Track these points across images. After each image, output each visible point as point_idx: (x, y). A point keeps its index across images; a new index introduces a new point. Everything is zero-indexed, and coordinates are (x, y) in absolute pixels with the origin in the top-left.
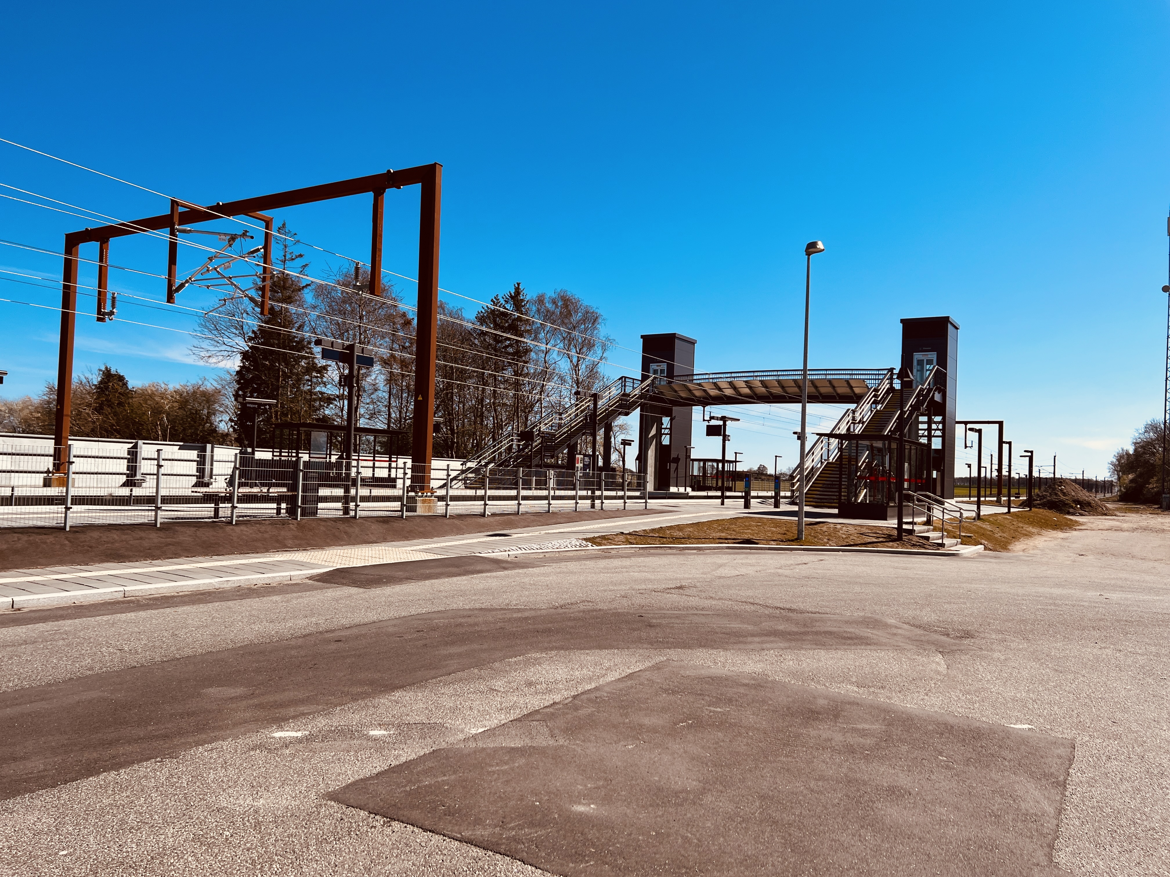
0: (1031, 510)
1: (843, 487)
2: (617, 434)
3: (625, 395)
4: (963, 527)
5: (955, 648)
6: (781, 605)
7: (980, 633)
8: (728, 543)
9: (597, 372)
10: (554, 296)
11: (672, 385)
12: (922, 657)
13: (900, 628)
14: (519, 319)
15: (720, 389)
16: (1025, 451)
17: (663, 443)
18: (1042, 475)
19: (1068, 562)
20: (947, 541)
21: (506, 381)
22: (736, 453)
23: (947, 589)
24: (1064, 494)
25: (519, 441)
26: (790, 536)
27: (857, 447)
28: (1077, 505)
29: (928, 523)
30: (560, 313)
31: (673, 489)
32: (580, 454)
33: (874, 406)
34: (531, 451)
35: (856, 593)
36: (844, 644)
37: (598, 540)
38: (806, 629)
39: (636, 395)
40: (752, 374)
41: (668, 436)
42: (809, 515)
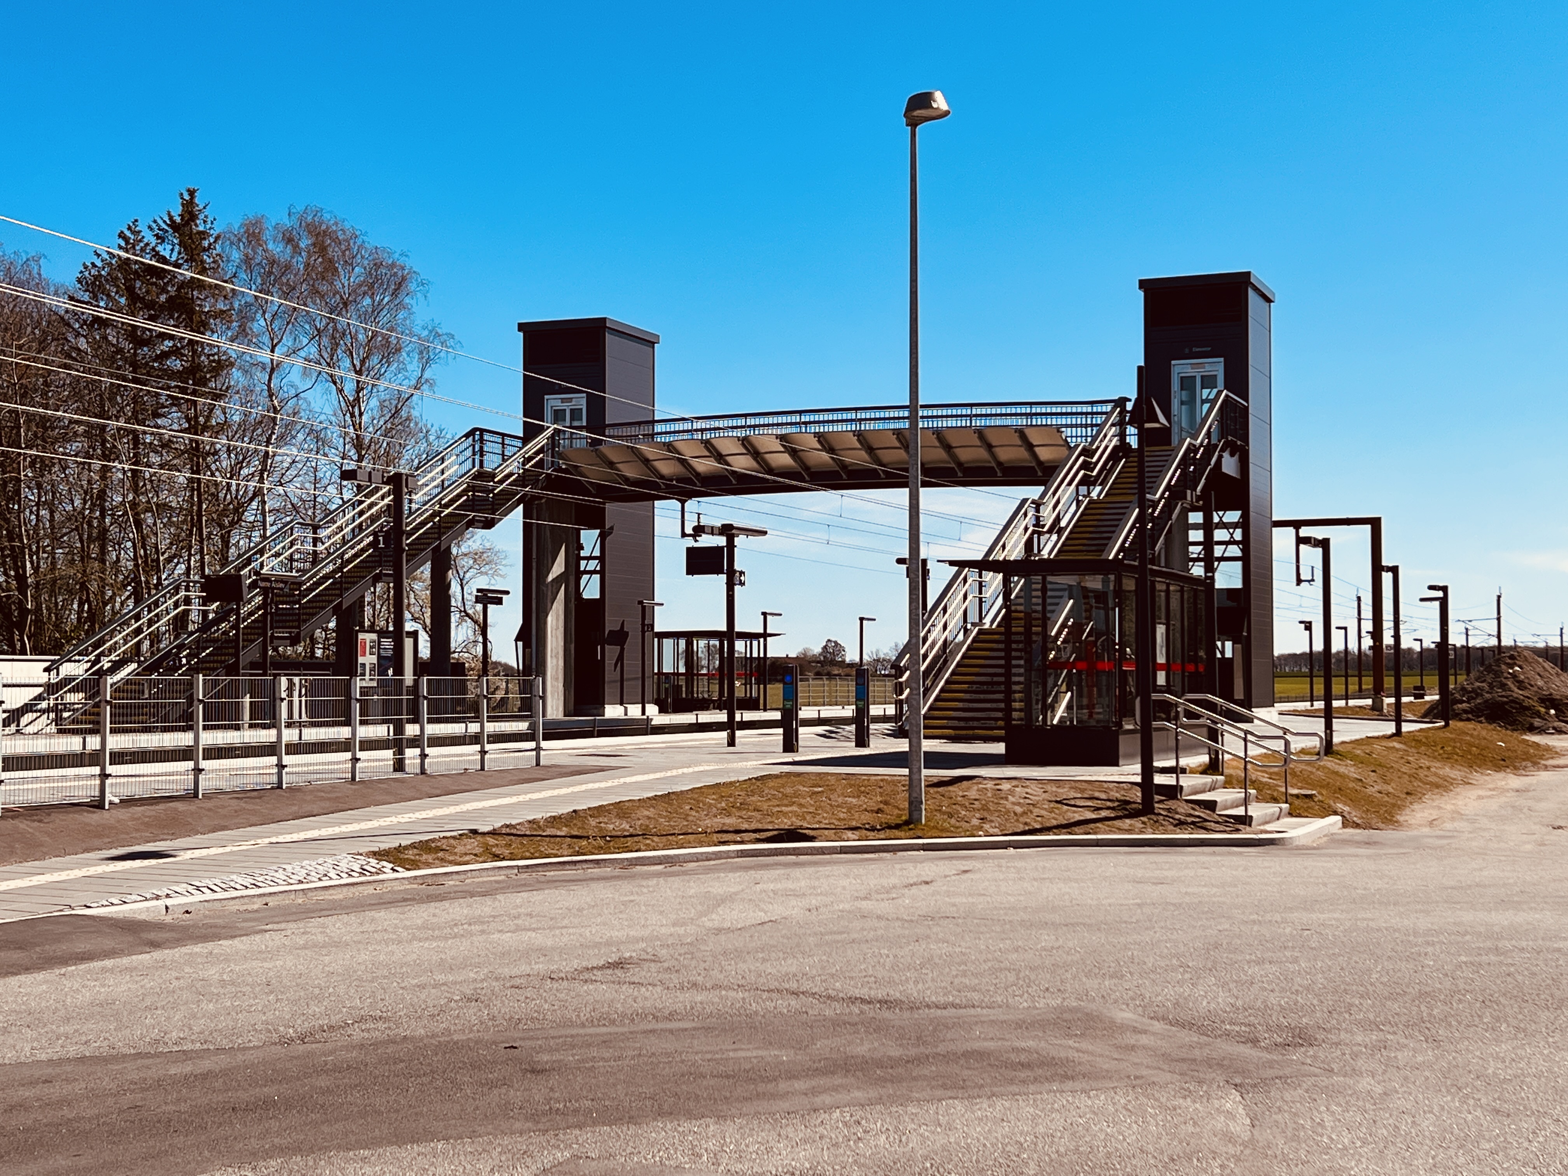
0: (1447, 725)
1: (1015, 688)
2: (468, 575)
3: (481, 475)
4: (1294, 774)
5: (1270, 1073)
6: (864, 993)
7: (1328, 1031)
8: (742, 842)
9: (408, 419)
10: (287, 222)
11: (601, 448)
12: (1194, 1102)
13: (1145, 1032)
14: (193, 283)
15: (720, 457)
16: (1431, 588)
17: (585, 596)
18: (1475, 642)
19: (1528, 847)
20: (1257, 810)
21: (166, 445)
22: (765, 614)
23: (1256, 928)
24: (1521, 685)
25: (205, 601)
26: (892, 816)
27: (1044, 590)
28: (1548, 708)
29: (1213, 767)
30: (307, 265)
31: (613, 711)
32: (371, 630)
33: (1083, 490)
34: (236, 626)
35: (1044, 949)
36: (1011, 1081)
37: (410, 854)
38: (922, 1049)
39: (510, 475)
40: (795, 418)
41: (597, 577)
42: (935, 760)
